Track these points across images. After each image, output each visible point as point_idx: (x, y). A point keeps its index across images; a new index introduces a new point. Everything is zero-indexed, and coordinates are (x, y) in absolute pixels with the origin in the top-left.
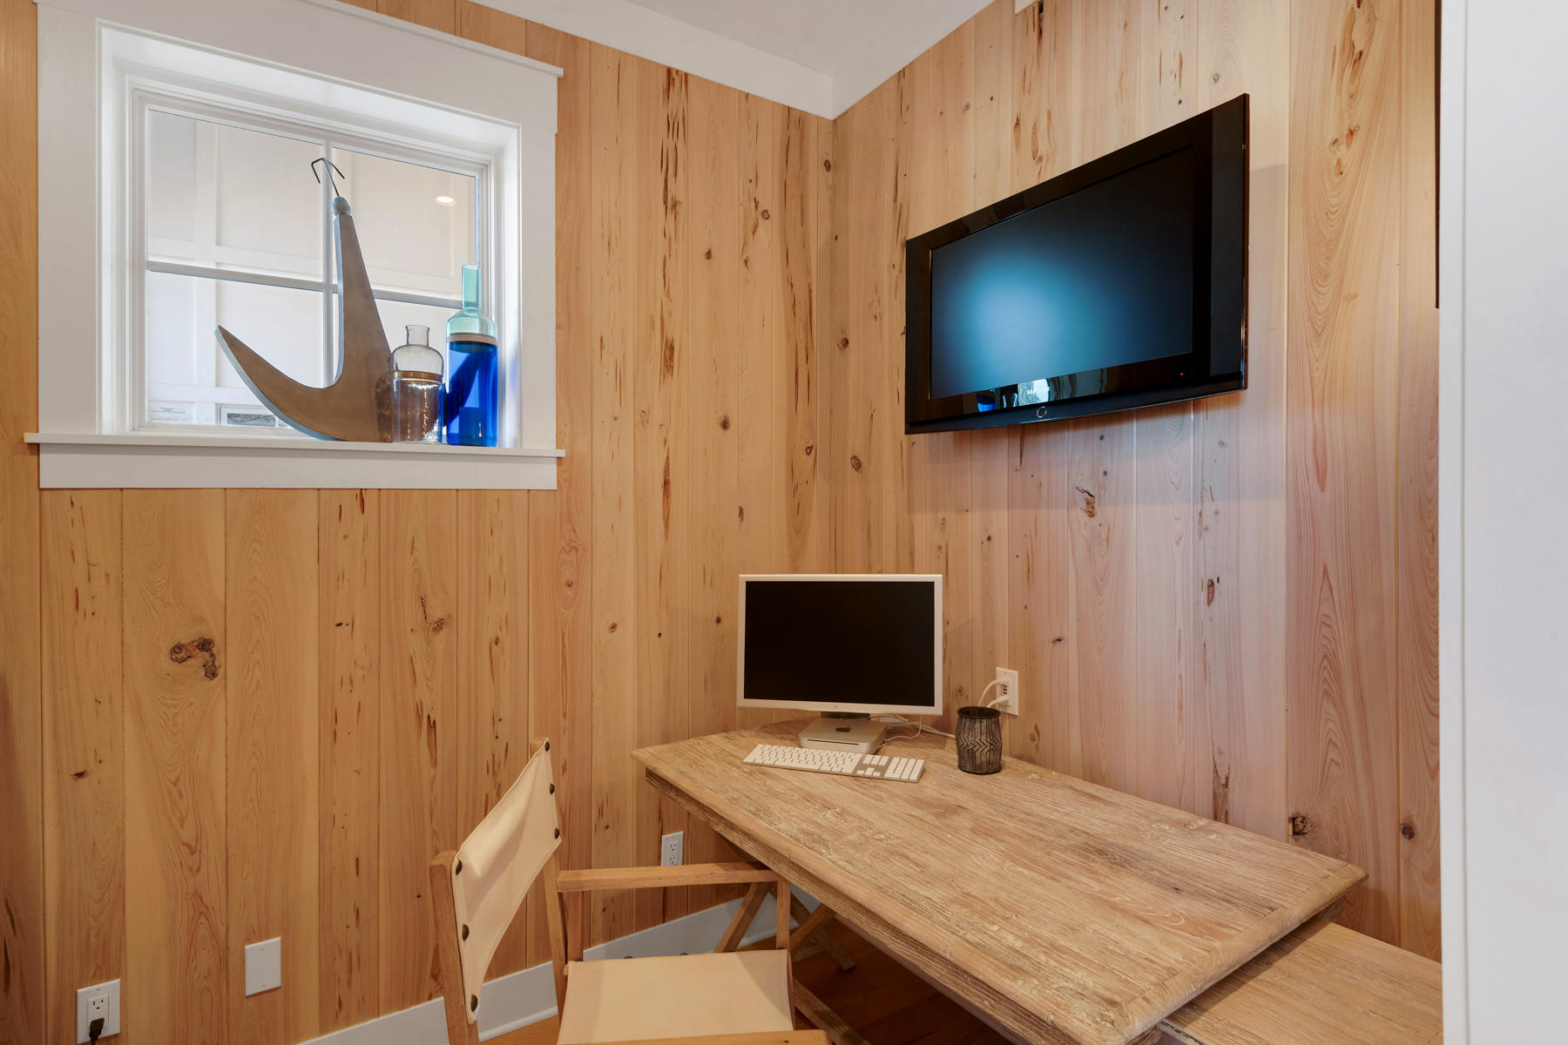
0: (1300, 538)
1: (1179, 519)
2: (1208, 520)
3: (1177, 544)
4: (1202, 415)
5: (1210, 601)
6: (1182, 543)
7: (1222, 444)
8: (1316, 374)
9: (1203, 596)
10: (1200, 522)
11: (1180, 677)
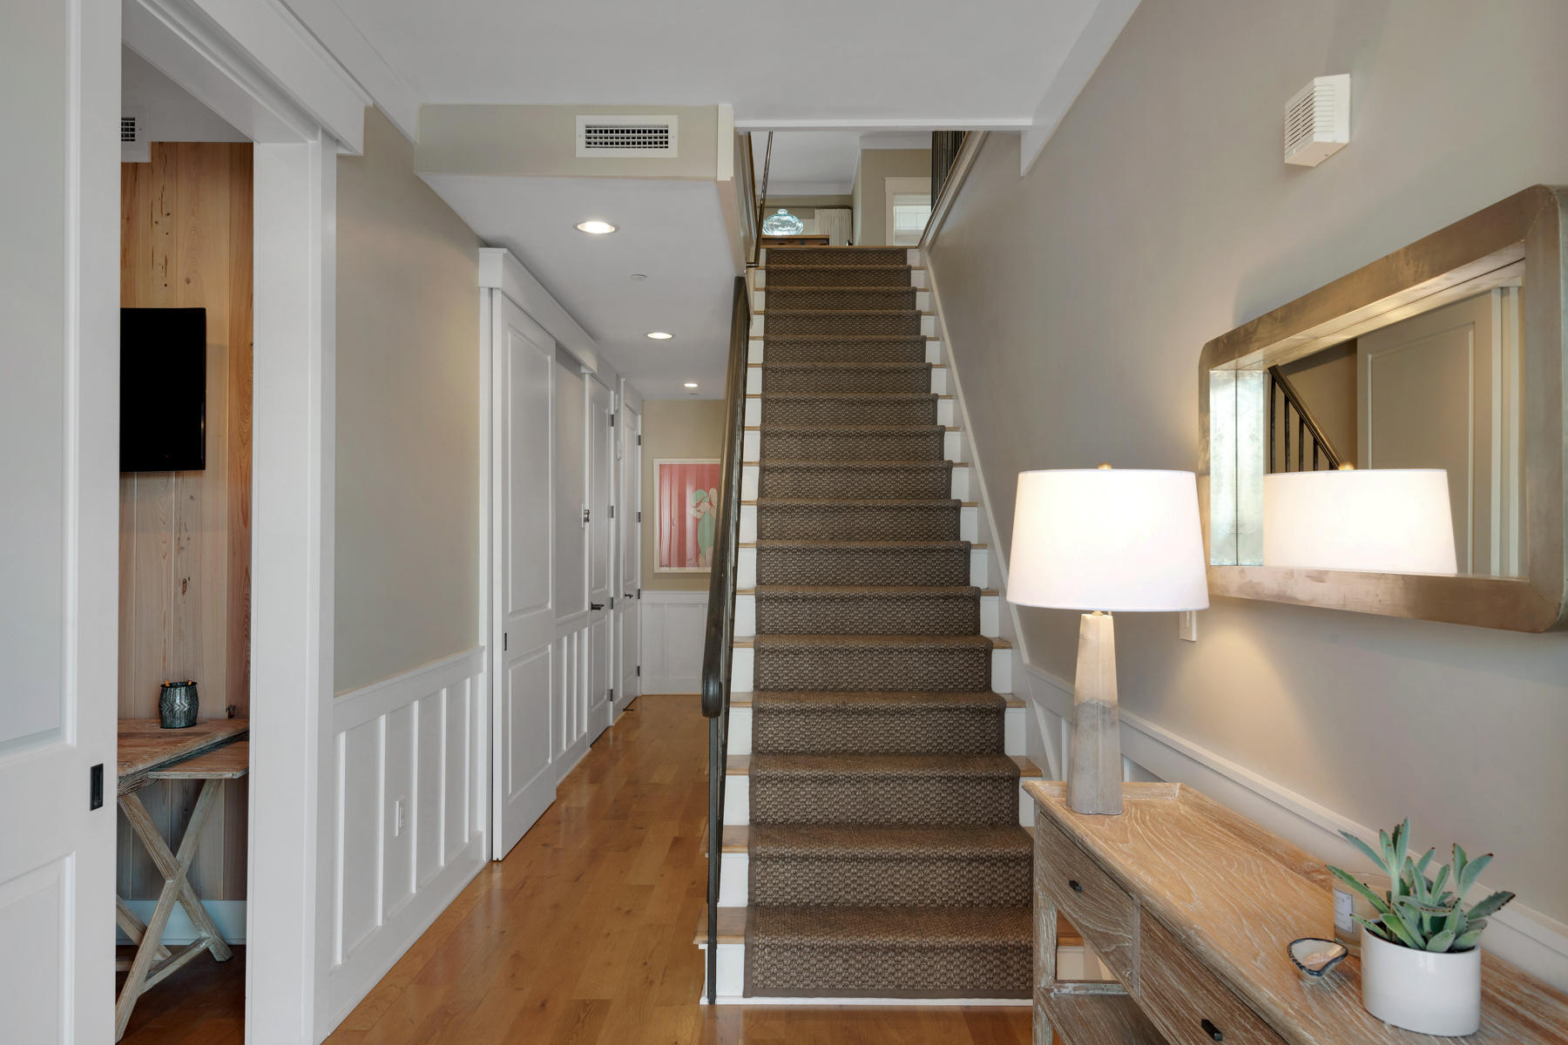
0: (234, 553)
1: (165, 542)
2: (183, 543)
3: (164, 557)
4: (180, 480)
5: (184, 592)
6: (167, 557)
7: (192, 498)
8: (243, 465)
9: (180, 589)
10: (179, 544)
11: (165, 641)
